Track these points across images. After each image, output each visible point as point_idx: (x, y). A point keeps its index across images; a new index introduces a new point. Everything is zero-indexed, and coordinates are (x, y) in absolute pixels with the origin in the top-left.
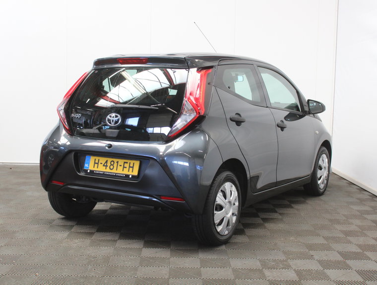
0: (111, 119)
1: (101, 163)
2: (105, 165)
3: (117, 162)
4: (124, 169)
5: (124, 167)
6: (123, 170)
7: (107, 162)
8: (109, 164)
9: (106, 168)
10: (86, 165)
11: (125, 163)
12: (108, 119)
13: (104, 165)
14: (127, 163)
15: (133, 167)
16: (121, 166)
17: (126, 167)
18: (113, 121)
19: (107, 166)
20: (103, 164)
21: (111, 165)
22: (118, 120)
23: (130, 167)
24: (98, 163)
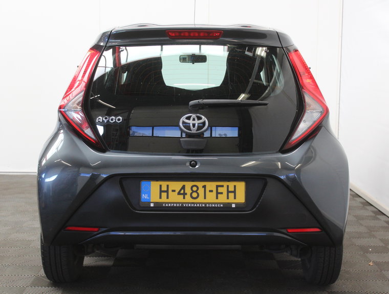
0: (191, 122)
1: (174, 191)
2: (182, 192)
3: (204, 187)
4: (219, 195)
5: (218, 193)
6: (217, 198)
7: (183, 187)
8: (188, 191)
9: (184, 198)
10: (144, 197)
11: (217, 186)
12: (184, 122)
13: (179, 193)
14: (222, 186)
15: (234, 192)
16: (211, 191)
17: (222, 193)
18: (194, 125)
19: (184, 194)
20: (177, 191)
21: (193, 191)
22: (204, 123)
23: (228, 192)
24: (167, 191)
